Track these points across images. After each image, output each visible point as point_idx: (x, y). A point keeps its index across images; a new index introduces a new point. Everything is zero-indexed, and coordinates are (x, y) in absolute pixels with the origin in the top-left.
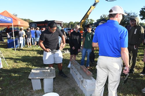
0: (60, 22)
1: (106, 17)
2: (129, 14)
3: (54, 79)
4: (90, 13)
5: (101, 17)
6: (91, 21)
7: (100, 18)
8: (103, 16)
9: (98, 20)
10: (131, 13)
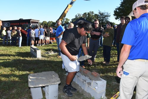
0: (37, 21)
1: (80, 16)
2: (103, 13)
3: (59, 84)
4: (67, 12)
5: (76, 16)
6: (66, 20)
7: (75, 18)
8: (78, 16)
9: (73, 19)
10: (105, 13)
